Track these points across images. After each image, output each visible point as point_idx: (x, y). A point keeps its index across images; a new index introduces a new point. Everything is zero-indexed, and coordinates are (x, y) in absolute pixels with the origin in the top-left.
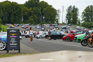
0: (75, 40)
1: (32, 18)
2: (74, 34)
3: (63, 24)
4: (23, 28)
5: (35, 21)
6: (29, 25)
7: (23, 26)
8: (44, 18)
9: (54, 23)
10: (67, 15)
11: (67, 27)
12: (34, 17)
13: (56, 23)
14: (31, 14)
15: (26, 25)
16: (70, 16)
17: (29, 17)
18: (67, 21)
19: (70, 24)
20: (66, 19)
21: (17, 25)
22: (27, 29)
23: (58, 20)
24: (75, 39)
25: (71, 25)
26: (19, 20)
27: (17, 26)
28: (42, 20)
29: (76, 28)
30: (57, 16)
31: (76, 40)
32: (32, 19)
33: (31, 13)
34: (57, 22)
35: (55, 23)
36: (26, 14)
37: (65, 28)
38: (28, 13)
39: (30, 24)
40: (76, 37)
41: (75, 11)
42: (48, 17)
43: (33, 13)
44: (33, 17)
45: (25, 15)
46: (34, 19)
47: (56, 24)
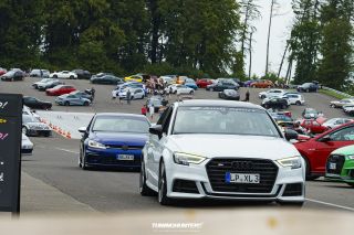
0: (330, 171)
1: (98, 39)
2: (327, 141)
3: (271, 81)
4: (42, 89)
5: (114, 56)
6: (80, 77)
7: (43, 83)
8: (163, 40)
9: (219, 74)
10: (294, 33)
11: (293, 100)
12: (108, 35)
13: (229, 72)
14: (95, 19)
15: (60, 74)
16: (313, 38)
17: (81, 31)
18: (295, 63)
19: (306, 85)
20: (289, 54)
21: (10, 74)
22: (64, 97)
23: (240, 56)
24: (333, 166)
25: (312, 90)
26: (22, 44)
27: (8, 79)
28: (152, 54)
29: (339, 107)
30: (238, 37)
31: (338, 171)
32: (98, 47)
33: (94, 9)
34: (238, 67)
35: (225, 75)
36: (66, 18)
37: (279, 105)
38: (76, 13)
39: (81, 72)
40: (341, 159)
41: (341, 12)
42: (186, 37)
43: (106, 12)
44: (101, 33)
45: (62, 19)
46: (107, 47)
47: (230, 80)
